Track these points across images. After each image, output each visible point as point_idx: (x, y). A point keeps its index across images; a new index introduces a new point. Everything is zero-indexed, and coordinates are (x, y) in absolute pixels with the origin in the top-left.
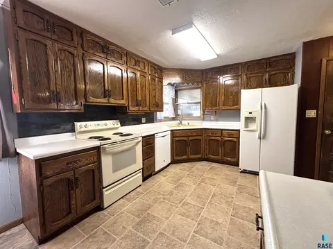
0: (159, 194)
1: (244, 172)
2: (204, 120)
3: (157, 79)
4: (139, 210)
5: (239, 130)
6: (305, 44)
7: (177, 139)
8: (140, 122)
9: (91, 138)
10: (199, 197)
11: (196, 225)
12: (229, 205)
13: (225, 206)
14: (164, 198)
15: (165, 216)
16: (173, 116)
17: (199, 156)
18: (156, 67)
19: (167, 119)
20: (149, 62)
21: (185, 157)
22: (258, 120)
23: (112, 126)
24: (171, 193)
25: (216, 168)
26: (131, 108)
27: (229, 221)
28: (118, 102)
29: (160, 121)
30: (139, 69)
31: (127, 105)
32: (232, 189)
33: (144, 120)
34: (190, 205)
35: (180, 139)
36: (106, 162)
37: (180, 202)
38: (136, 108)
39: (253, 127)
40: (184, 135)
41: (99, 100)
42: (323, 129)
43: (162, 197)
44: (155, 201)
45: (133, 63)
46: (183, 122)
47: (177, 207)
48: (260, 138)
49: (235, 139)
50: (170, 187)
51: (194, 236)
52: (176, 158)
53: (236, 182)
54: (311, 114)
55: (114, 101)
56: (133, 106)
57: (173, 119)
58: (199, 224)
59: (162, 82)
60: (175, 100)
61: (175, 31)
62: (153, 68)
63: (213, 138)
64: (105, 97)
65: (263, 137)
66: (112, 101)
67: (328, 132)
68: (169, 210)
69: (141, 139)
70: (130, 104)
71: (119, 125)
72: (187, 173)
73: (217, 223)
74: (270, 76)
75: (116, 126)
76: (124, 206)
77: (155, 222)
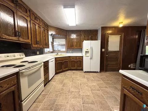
0: (57, 92)
1: (85, 72)
2: (67, 52)
3: (46, 30)
4: (49, 105)
5: (83, 57)
6: (102, 27)
7: (58, 62)
8: (36, 54)
9: (3, 67)
10: (75, 87)
11: (81, 100)
12: (88, 87)
13: (87, 88)
14: (60, 93)
15: (66, 102)
16: (52, 51)
17: (67, 69)
18: (45, 24)
19: (49, 52)
20: (42, 20)
21: (61, 70)
22: (90, 52)
23: (19, 57)
24: (62, 89)
25: (75, 72)
26: (33, 46)
27: (91, 93)
28: (25, 41)
29: (46, 53)
30: (37, 22)
31: (31, 43)
32: (85, 80)
33: (38, 53)
34: (74, 92)
35: (60, 62)
36: (24, 82)
37: (69, 92)
38: (36, 46)
39: (88, 55)
40: (61, 60)
41: (11, 38)
42: (106, 55)
43: (59, 92)
44: (57, 96)
45: (34, 18)
46: (59, 54)
47: (69, 95)
48: (90, 59)
49: (81, 60)
50: (60, 86)
51: (83, 106)
52: (57, 71)
53: (85, 77)
54: (103, 50)
55: (22, 40)
56: (35, 44)
57: (52, 52)
58: (82, 99)
59: (48, 33)
60: (52, 43)
61: (65, 7)
62: (44, 24)
63: (73, 60)
64: (15, 36)
65: (91, 58)
66: (21, 39)
67: (107, 56)
68: (66, 98)
69: (43, 63)
70: (33, 43)
71: (24, 56)
72: (65, 77)
73: (88, 96)
74: (91, 36)
75: (22, 57)
76: (37, 107)
77: (63, 108)
